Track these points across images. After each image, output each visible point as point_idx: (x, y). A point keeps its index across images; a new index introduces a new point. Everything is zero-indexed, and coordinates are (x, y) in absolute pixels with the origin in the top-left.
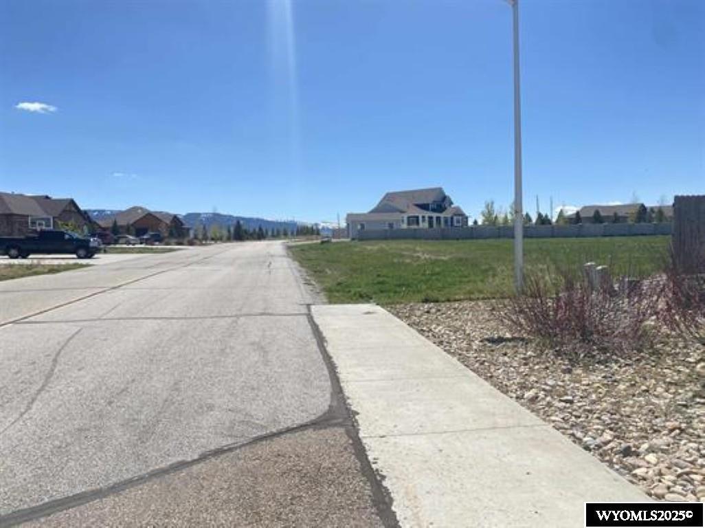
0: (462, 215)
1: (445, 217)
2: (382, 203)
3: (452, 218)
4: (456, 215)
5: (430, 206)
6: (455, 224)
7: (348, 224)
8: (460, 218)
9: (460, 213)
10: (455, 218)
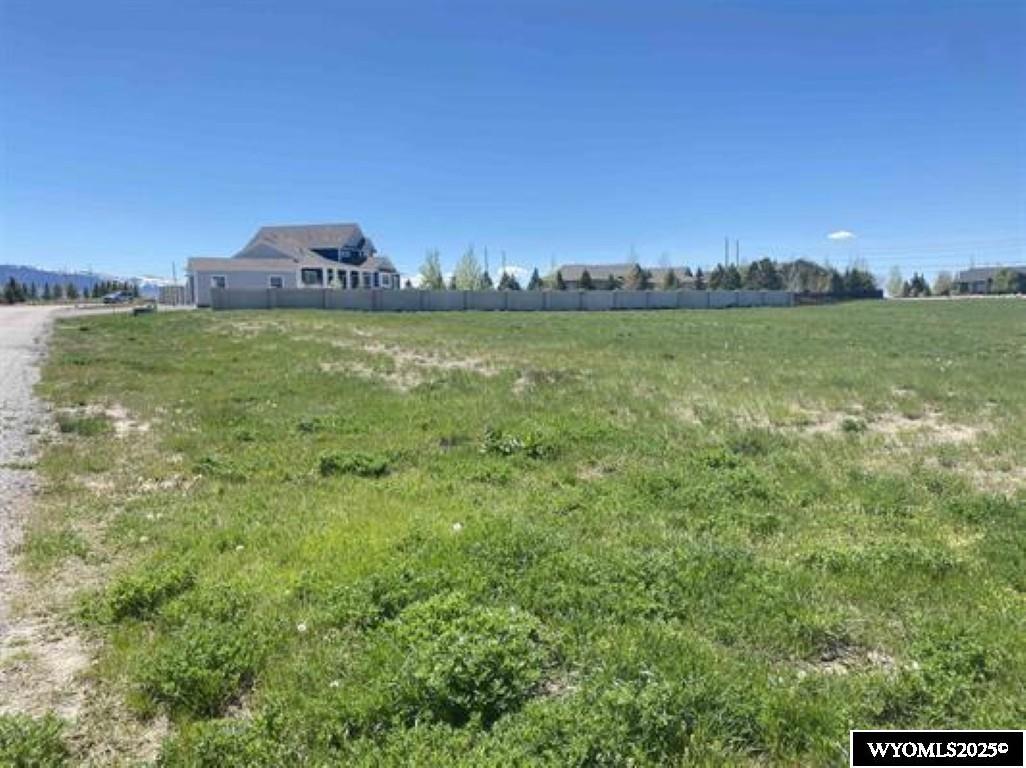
0: (391, 271)
1: (365, 273)
2: (255, 245)
3: (376, 274)
4: (382, 270)
5: (340, 253)
6: (382, 285)
7: (192, 279)
8: (389, 275)
9: (387, 267)
10: (381, 274)
